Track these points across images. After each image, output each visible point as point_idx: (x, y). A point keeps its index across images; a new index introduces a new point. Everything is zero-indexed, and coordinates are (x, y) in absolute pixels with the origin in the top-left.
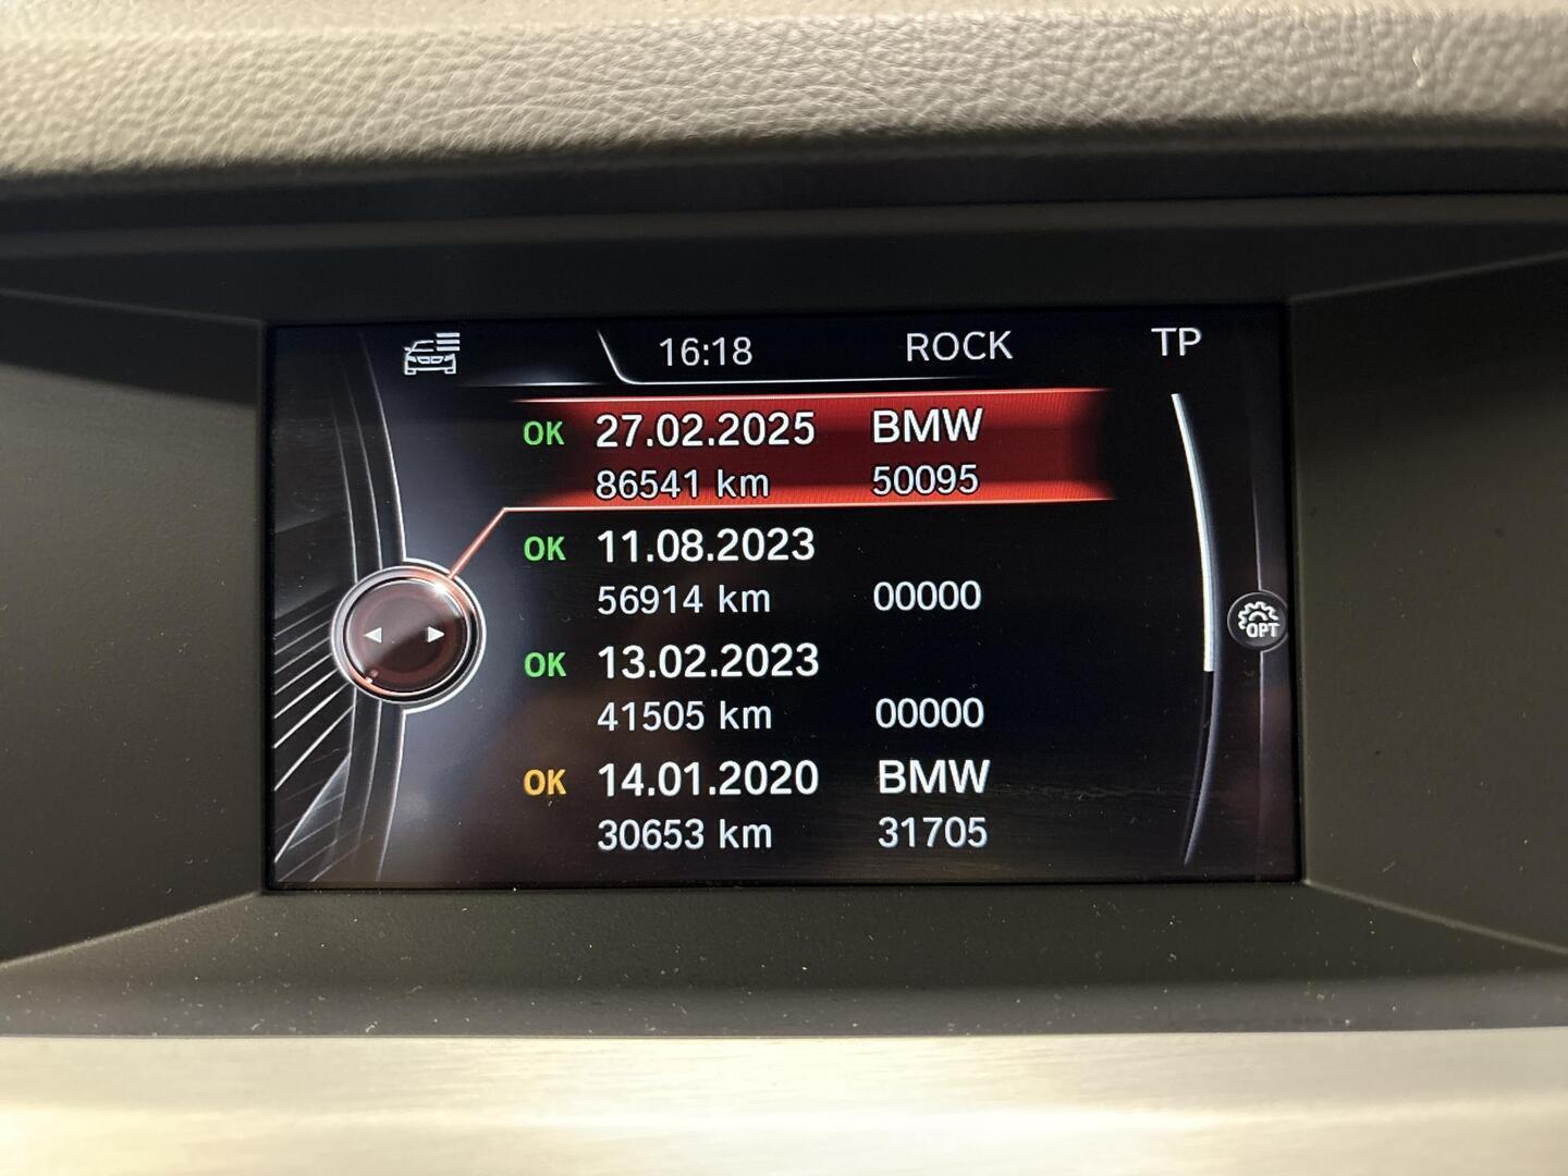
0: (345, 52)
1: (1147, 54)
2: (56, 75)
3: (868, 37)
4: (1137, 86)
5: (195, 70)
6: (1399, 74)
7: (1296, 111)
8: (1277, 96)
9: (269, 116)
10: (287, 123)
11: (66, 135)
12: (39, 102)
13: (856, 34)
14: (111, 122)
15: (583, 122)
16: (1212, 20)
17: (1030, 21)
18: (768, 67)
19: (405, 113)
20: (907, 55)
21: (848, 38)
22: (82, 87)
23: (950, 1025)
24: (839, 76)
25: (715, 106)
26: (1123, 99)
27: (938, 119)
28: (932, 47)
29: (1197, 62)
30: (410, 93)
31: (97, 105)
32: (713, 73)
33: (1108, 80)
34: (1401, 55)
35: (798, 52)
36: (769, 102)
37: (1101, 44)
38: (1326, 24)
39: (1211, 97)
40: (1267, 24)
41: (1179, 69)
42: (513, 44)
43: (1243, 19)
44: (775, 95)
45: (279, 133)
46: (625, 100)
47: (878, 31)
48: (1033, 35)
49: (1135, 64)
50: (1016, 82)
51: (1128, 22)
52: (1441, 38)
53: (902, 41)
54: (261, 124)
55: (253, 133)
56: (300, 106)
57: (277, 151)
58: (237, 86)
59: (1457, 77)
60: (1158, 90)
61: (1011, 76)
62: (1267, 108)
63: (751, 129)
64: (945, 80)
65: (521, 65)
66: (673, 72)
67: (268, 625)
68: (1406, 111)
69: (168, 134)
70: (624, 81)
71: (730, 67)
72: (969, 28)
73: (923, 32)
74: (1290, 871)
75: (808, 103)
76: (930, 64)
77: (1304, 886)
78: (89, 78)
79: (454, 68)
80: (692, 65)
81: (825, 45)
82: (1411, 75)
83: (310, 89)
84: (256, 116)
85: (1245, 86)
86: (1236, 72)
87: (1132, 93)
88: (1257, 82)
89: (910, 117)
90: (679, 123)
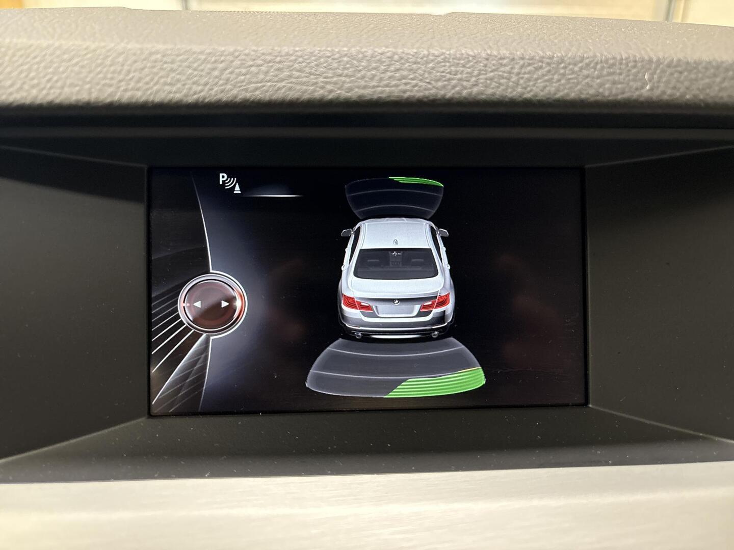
0: (203, 57)
1: (540, 73)
2: (70, 60)
3: (427, 60)
4: (537, 85)
5: (135, 62)
6: (639, 84)
7: (599, 98)
8: (592, 91)
9: (170, 84)
10: (179, 88)
11: (77, 88)
12: (63, 72)
13: (422, 58)
14: (98, 84)
15: (309, 92)
16: (566, 59)
17: (493, 56)
18: (386, 71)
19: (231, 85)
20: (443, 68)
21: (419, 60)
22: (82, 67)
23: (453, 467)
24: (415, 76)
25: (365, 87)
26: (531, 91)
27: (457, 96)
28: (453, 65)
29: (560, 76)
30: (233, 76)
31: (92, 75)
32: (363, 73)
33: (525, 82)
34: (640, 75)
35: (398, 65)
36: (387, 86)
37: (522, 67)
38: (611, 62)
39: (566, 91)
40: (587, 61)
41: (552, 79)
42: (276, 56)
43: (578, 59)
44: (389, 83)
45: (175, 92)
46: (327, 83)
47: (431, 57)
48: (494, 62)
49: (535, 76)
50: (488, 82)
51: (532, 59)
52: (656, 69)
53: (441, 62)
54: (167, 88)
55: (164, 92)
56: (184, 81)
57: (175, 100)
58: (155, 70)
59: (662, 85)
60: (545, 87)
61: (486, 79)
62: (588, 96)
63: (380, 98)
64: (460, 80)
65: (281, 66)
66: (346, 72)
67: (150, 300)
68: (642, 99)
69: (126, 90)
70: (324, 75)
71: (369, 70)
72: (468, 58)
73: (449, 59)
74: (583, 401)
75: (402, 87)
76: (453, 73)
77: (589, 407)
78: (86, 62)
79: (251, 66)
80: (354, 69)
81: (409, 62)
82: (645, 84)
83: (188, 73)
84: (165, 84)
85: (579, 87)
86: (575, 81)
87: (534, 88)
88: (584, 86)
89: (445, 95)
90: (349, 94)
